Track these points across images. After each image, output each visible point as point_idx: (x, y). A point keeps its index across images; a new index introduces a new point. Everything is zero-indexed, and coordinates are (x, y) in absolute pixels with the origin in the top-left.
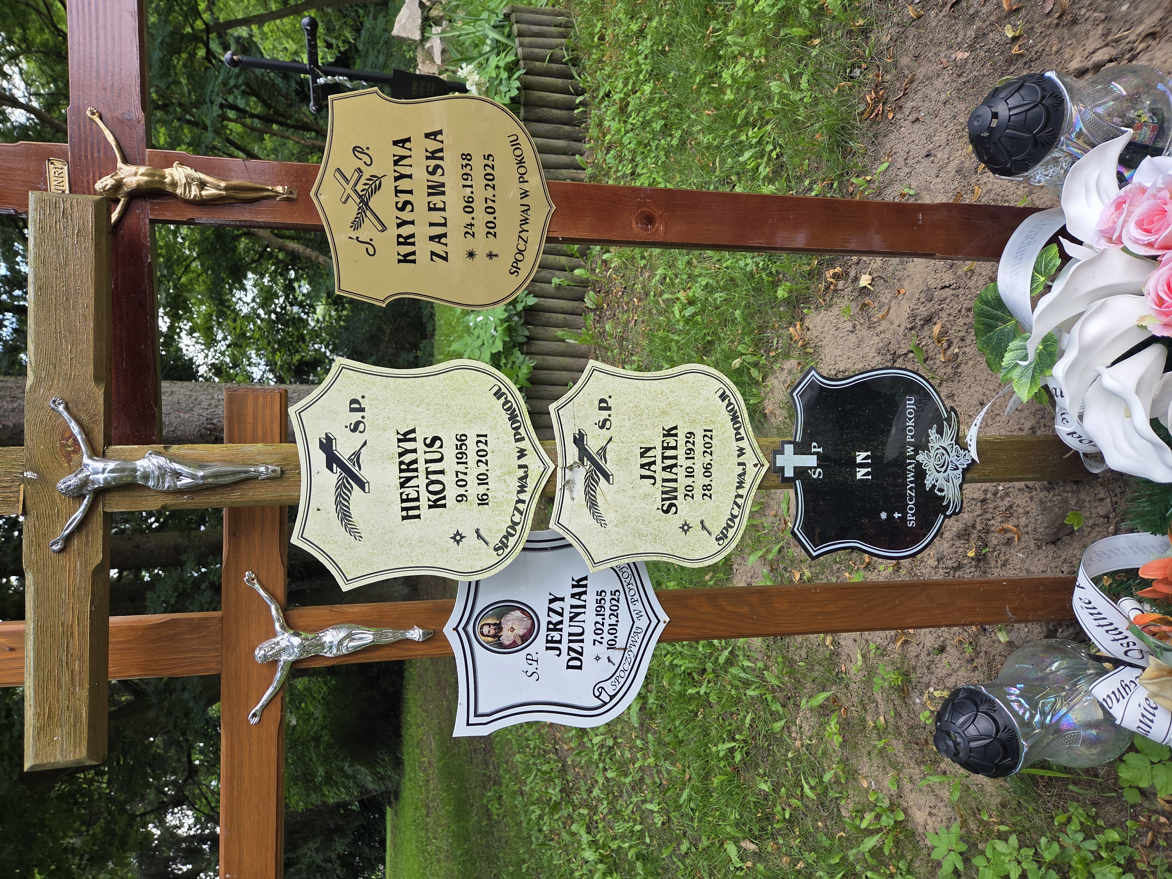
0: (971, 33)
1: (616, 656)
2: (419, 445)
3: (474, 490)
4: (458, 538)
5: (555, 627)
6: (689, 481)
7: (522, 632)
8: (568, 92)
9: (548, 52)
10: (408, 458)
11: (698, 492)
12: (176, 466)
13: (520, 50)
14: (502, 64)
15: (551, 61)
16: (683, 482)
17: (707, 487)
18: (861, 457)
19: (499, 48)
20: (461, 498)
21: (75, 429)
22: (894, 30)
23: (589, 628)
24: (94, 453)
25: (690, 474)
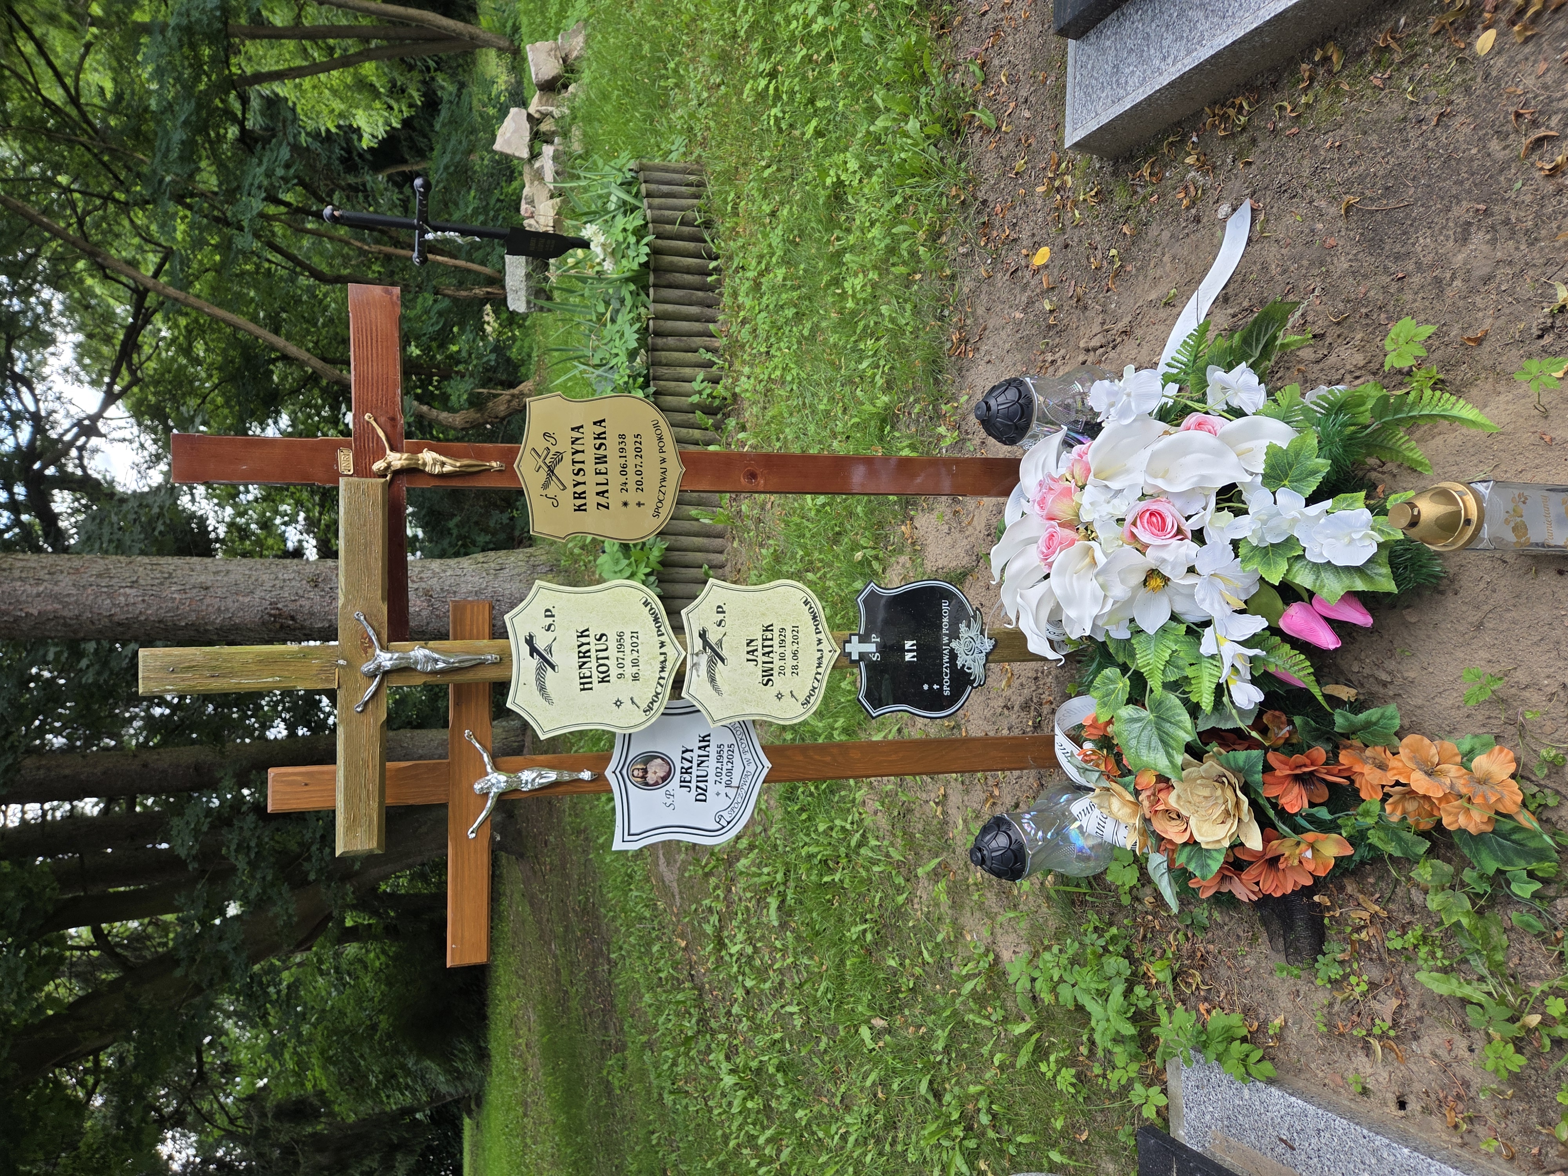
0: (1024, 299)
1: (732, 792)
2: (591, 639)
3: (629, 670)
4: (618, 703)
5: (687, 771)
6: (782, 663)
7: (662, 774)
8: (700, 256)
9: (679, 215)
10: (584, 649)
11: (788, 671)
12: (436, 656)
13: (648, 212)
14: (630, 227)
15: (682, 223)
16: (777, 663)
17: (795, 667)
18: (908, 644)
19: (628, 209)
20: (621, 676)
21: (371, 633)
22: (972, 284)
23: (712, 772)
24: (382, 648)
25: (782, 658)
